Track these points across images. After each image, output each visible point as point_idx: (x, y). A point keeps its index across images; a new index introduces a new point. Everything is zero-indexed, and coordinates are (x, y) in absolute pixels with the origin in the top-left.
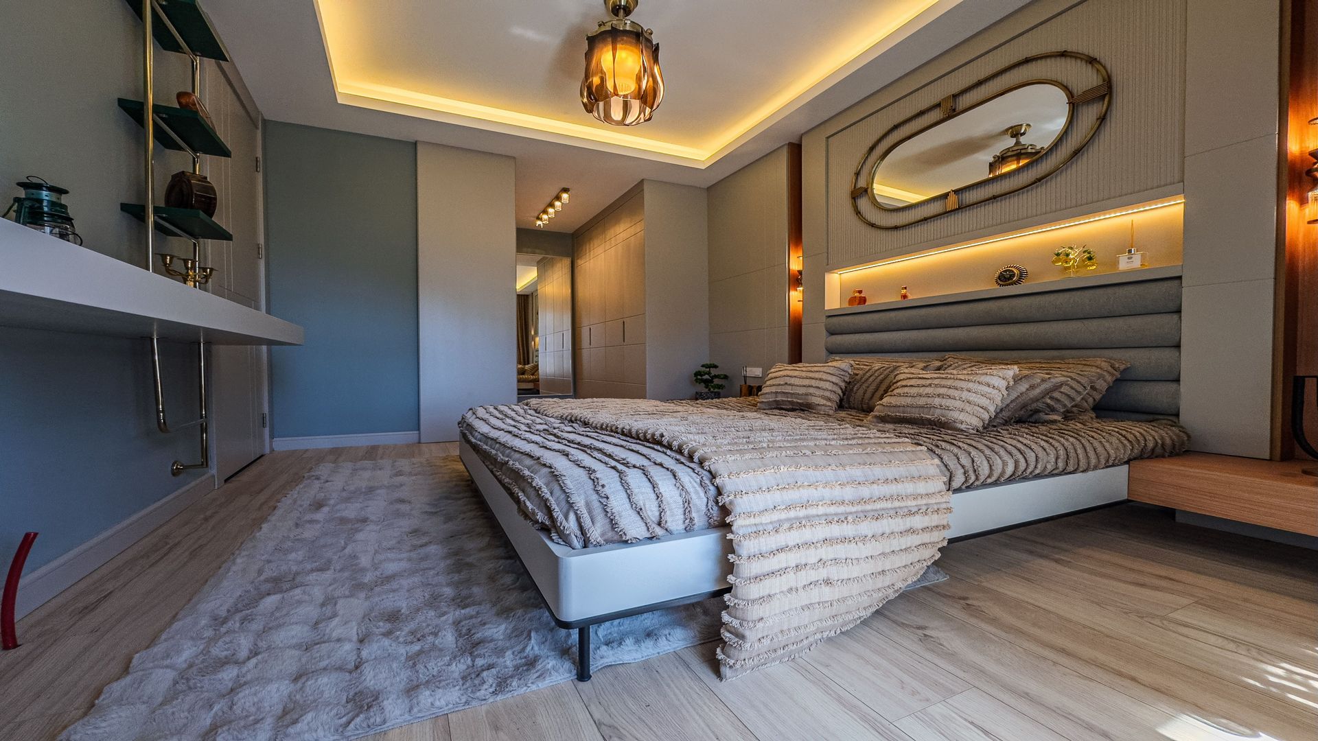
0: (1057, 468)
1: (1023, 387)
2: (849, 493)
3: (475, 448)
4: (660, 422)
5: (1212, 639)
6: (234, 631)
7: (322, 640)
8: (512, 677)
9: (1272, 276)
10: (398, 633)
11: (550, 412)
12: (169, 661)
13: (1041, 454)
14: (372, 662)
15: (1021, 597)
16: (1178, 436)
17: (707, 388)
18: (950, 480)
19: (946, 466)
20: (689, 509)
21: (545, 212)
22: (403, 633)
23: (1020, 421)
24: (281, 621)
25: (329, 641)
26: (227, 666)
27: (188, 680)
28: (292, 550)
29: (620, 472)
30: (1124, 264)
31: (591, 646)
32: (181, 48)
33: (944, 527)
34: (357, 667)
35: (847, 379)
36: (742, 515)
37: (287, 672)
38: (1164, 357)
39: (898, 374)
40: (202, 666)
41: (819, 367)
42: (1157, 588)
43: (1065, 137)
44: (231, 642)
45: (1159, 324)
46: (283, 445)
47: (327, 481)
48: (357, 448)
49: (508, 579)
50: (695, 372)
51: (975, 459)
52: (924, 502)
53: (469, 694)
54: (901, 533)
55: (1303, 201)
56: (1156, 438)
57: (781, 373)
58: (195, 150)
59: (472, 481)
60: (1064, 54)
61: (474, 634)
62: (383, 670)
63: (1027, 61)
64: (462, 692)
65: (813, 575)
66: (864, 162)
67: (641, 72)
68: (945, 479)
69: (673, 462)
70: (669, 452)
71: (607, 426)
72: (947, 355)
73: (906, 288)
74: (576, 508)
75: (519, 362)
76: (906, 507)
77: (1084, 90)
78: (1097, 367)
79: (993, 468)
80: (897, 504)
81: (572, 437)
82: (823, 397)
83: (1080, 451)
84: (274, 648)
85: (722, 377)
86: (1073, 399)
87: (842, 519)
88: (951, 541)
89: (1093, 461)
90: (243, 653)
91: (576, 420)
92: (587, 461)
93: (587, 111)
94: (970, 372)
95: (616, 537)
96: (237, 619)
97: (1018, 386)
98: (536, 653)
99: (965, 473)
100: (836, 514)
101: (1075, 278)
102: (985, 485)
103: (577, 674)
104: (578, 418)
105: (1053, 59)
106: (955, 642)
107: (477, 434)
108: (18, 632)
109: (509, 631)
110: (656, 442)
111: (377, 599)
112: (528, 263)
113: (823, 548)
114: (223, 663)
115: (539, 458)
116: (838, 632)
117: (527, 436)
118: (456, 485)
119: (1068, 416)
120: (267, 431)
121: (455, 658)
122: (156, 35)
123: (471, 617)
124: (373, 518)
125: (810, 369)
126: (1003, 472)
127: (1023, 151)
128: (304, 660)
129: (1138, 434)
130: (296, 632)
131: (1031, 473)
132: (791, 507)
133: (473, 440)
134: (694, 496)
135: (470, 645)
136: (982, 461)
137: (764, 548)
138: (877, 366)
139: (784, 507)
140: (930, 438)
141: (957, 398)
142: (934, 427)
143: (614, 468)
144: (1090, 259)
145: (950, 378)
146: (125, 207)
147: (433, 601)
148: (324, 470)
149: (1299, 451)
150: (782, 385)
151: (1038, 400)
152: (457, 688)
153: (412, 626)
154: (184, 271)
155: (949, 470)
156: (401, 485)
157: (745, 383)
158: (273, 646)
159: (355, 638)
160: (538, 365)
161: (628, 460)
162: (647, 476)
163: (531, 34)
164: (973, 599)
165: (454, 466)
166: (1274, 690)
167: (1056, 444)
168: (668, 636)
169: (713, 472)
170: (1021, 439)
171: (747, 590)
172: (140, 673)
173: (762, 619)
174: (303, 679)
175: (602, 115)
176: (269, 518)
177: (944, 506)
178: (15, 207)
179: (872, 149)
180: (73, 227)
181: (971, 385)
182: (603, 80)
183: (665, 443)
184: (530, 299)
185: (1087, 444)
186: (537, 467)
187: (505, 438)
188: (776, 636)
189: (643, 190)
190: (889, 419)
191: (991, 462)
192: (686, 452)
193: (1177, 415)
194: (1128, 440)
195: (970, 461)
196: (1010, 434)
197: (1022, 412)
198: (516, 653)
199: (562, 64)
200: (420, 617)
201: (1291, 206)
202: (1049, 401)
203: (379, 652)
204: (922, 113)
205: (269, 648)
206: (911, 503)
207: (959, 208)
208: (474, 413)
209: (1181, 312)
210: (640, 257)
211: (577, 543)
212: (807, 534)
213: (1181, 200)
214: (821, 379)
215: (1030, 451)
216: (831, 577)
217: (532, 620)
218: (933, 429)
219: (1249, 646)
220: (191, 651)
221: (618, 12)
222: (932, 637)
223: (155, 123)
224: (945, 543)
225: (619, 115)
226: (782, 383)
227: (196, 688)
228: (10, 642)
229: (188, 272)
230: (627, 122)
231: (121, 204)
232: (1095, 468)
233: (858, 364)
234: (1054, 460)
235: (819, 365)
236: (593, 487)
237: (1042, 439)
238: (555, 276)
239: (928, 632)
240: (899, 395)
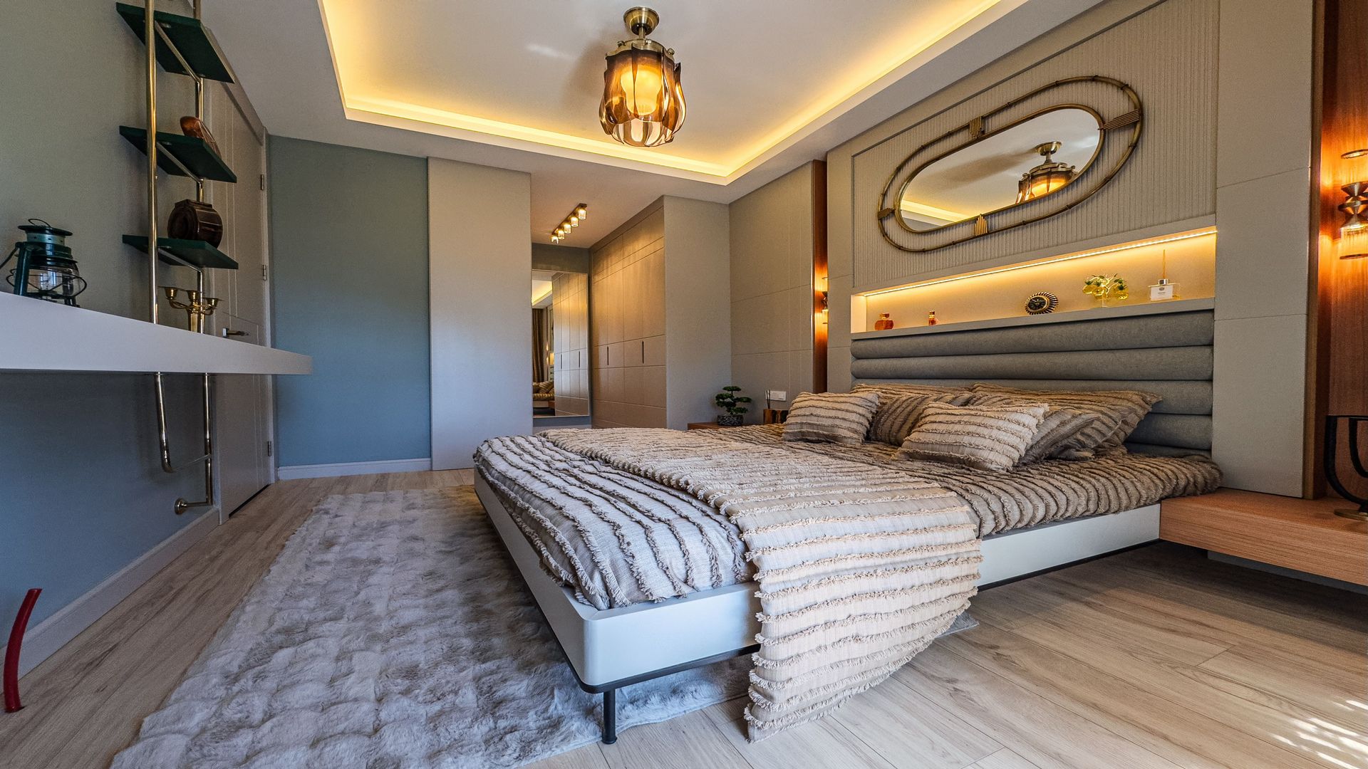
0: (1087, 511)
1: (1054, 423)
2: (878, 544)
3: (493, 486)
4: (683, 463)
5: (1244, 692)
6: (247, 691)
7: (339, 699)
8: (535, 740)
9: (1304, 310)
10: (418, 691)
11: (569, 446)
12: (180, 725)
13: (1072, 496)
14: (391, 724)
15: (1052, 645)
16: (1209, 473)
17: (729, 411)
18: (980, 527)
19: (976, 512)
20: (716, 566)
21: (561, 227)
22: (422, 692)
23: (1050, 458)
24: (296, 678)
25: (346, 701)
26: (241, 731)
27: (201, 747)
28: (303, 596)
29: (645, 528)
30: (1156, 295)
31: (616, 704)
32: (185, 70)
33: (974, 576)
34: (376, 731)
35: (874, 410)
36: (770, 572)
37: (303, 737)
38: (1194, 391)
39: (926, 408)
40: (215, 731)
41: (845, 397)
42: (1188, 635)
43: (1096, 163)
44: (244, 703)
45: (1188, 358)
46: (289, 473)
47: (337, 516)
48: (366, 477)
49: (528, 629)
50: (716, 395)
51: (1006, 504)
52: (954, 551)
53: (493, 761)
54: (931, 584)
55: (1336, 236)
56: (1188, 476)
57: (807, 403)
58: (198, 175)
59: (488, 517)
60: (1095, 79)
61: (495, 692)
62: (403, 734)
63: (1057, 84)
64: (485, 758)
65: (843, 632)
66: (891, 182)
67: (662, 93)
68: (975, 527)
69: (699, 514)
70: (695, 502)
71: (629, 468)
72: (977, 383)
73: (934, 313)
74: (601, 568)
75: (534, 381)
76: (935, 557)
77: (1115, 117)
78: (1128, 400)
79: (1024, 513)
80: (926, 554)
81: (593, 479)
82: (849, 429)
83: (1112, 493)
84: (289, 710)
85: (744, 400)
86: (1104, 435)
87: (871, 573)
88: (981, 589)
89: (1125, 502)
90: (257, 716)
91: (596, 457)
92: (612, 514)
93: (606, 132)
94: (1000, 409)
95: (642, 598)
96: (249, 676)
97: (1048, 422)
98: (560, 712)
99: (995, 519)
100: (865, 567)
101: (1107, 307)
102: (1015, 530)
103: (602, 736)
104: (599, 455)
105: (1084, 84)
106: (985, 697)
107: (494, 472)
108: (21, 692)
109: (531, 688)
110: (681, 489)
111: (394, 653)
112: (543, 278)
113: (853, 604)
114: (236, 727)
115: (561, 508)
116: (868, 687)
117: (546, 478)
118: (472, 520)
119: (1099, 452)
120: (272, 460)
121: (477, 719)
122: (159, 58)
123: (492, 673)
124: (386, 559)
125: (836, 399)
126: (1034, 517)
127: (1053, 170)
128: (321, 723)
129: (1169, 473)
130: (309, 692)
131: (1061, 516)
132: (819, 562)
133: (491, 479)
134: (721, 552)
135: (493, 705)
136: (1012, 506)
137: (793, 607)
138: (905, 395)
139: (813, 563)
140: (959, 481)
141: (987, 437)
142: (964, 466)
143: (639, 522)
144: (1121, 288)
145: (980, 416)
146: (127, 240)
147: (452, 655)
148: (333, 502)
149: (1330, 489)
150: (807, 416)
151: (1068, 437)
152: (480, 753)
153: (431, 682)
154: (188, 303)
155: (979, 516)
156: (414, 520)
157: (769, 408)
158: (288, 708)
159: (373, 697)
160: (553, 383)
161: (653, 512)
162: (673, 532)
163: (548, 51)
164: (1003, 648)
165: (468, 498)
166: (1305, 748)
167: (1088, 486)
168: (694, 693)
169: (741, 527)
170: (1051, 480)
171: (775, 650)
172: (152, 740)
173: (791, 679)
174: (322, 745)
175: (622, 137)
176: (278, 559)
177: (974, 554)
178: (17, 252)
179: (899, 169)
180: (77, 269)
181: (1001, 423)
182: (622, 101)
183: (690, 491)
184: (545, 312)
185: (1119, 485)
186: (559, 518)
187: (524, 479)
188: (805, 696)
189: (663, 206)
190: (917, 456)
191: (1021, 507)
192: (712, 503)
193: (1209, 450)
194: (1160, 479)
195: (1000, 506)
196: (1041, 474)
197: (1052, 449)
198: (539, 713)
199: (580, 81)
200: (440, 673)
201: (1324, 241)
202: (1080, 437)
203: (398, 713)
204: (950, 134)
205: (284, 709)
206: (941, 553)
207: (989, 233)
208: (490, 446)
209: (1213, 345)
210: (660, 272)
211: (603, 604)
212: (836, 590)
213: (1214, 230)
214: (847, 411)
215: (1061, 493)
216: (860, 633)
217: (555, 676)
218: (963, 468)
219: (1280, 699)
220: (203, 713)
221: (638, 30)
222: (962, 691)
223: (158, 151)
224: (975, 593)
225: (639, 135)
226: (807, 414)
227: (210, 756)
228: (13, 703)
229: (192, 304)
230: (648, 143)
231: (123, 236)
232: (1127, 508)
233: (886, 393)
234: (1085, 502)
235: (846, 395)
236: (618, 544)
237: (1073, 481)
238: (571, 292)
239: (959, 686)
240: (928, 431)
